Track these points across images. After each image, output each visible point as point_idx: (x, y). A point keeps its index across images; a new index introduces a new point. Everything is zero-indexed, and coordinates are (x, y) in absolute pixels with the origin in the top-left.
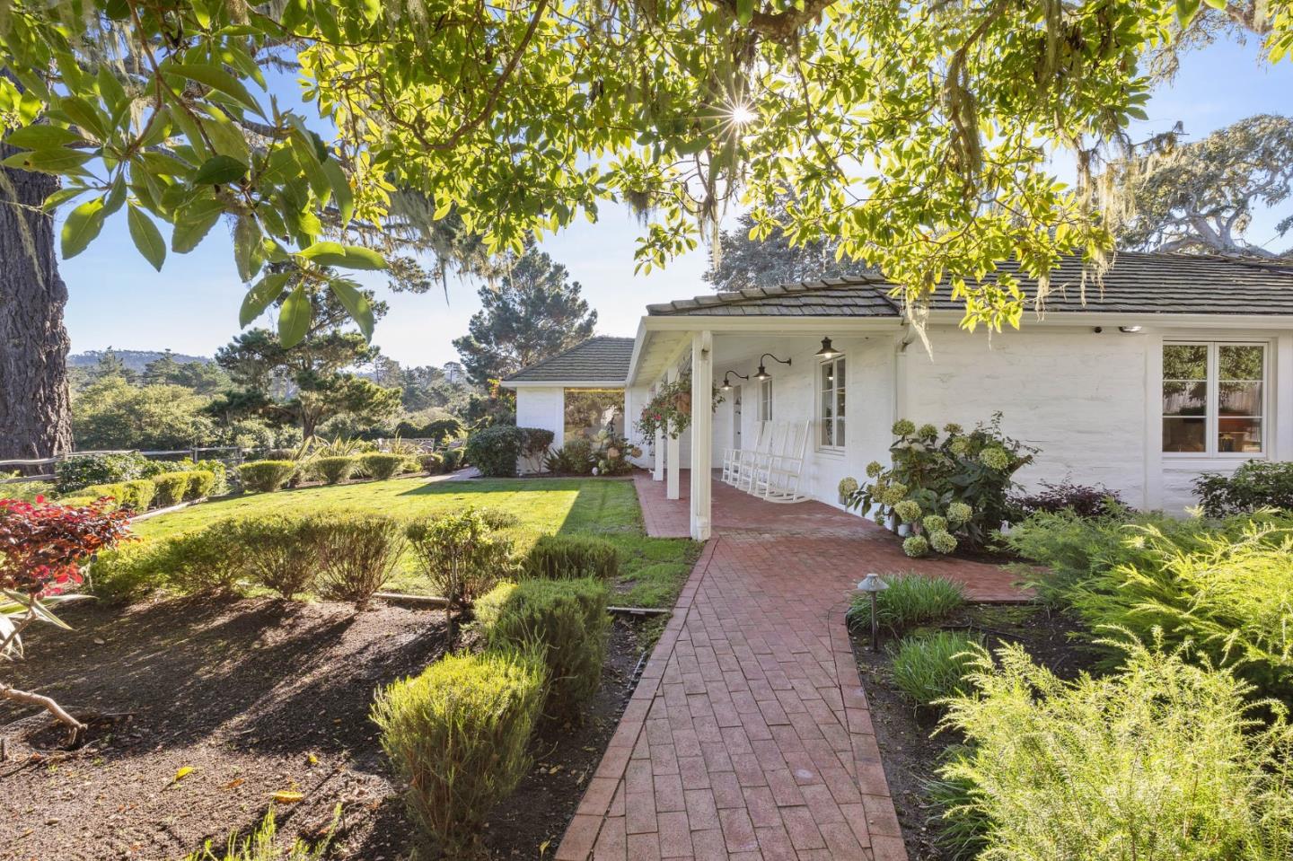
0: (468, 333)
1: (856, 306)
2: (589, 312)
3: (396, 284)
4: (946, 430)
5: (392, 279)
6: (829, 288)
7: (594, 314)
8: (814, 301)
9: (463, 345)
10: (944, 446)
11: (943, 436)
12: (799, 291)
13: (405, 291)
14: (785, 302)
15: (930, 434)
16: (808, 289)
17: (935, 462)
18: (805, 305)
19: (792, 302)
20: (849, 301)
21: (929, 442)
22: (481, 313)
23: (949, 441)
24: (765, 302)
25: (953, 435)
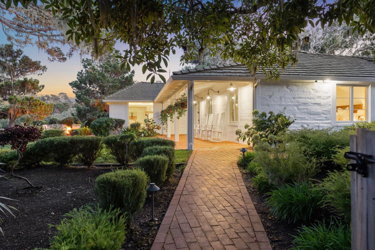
0: (77, 80)
1: (241, 73)
2: (131, 71)
3: (51, 58)
4: (269, 113)
5: (49, 56)
6: (232, 66)
7: (133, 72)
8: (227, 71)
9: (73, 85)
10: (269, 118)
11: (268, 115)
12: (222, 68)
13: (55, 61)
14: (218, 71)
15: (264, 115)
16: (225, 67)
17: (266, 124)
18: (224, 72)
19: (220, 71)
20: (238, 71)
21: (264, 117)
22: (82, 71)
23: (270, 117)
24: (211, 71)
25: (271, 115)
